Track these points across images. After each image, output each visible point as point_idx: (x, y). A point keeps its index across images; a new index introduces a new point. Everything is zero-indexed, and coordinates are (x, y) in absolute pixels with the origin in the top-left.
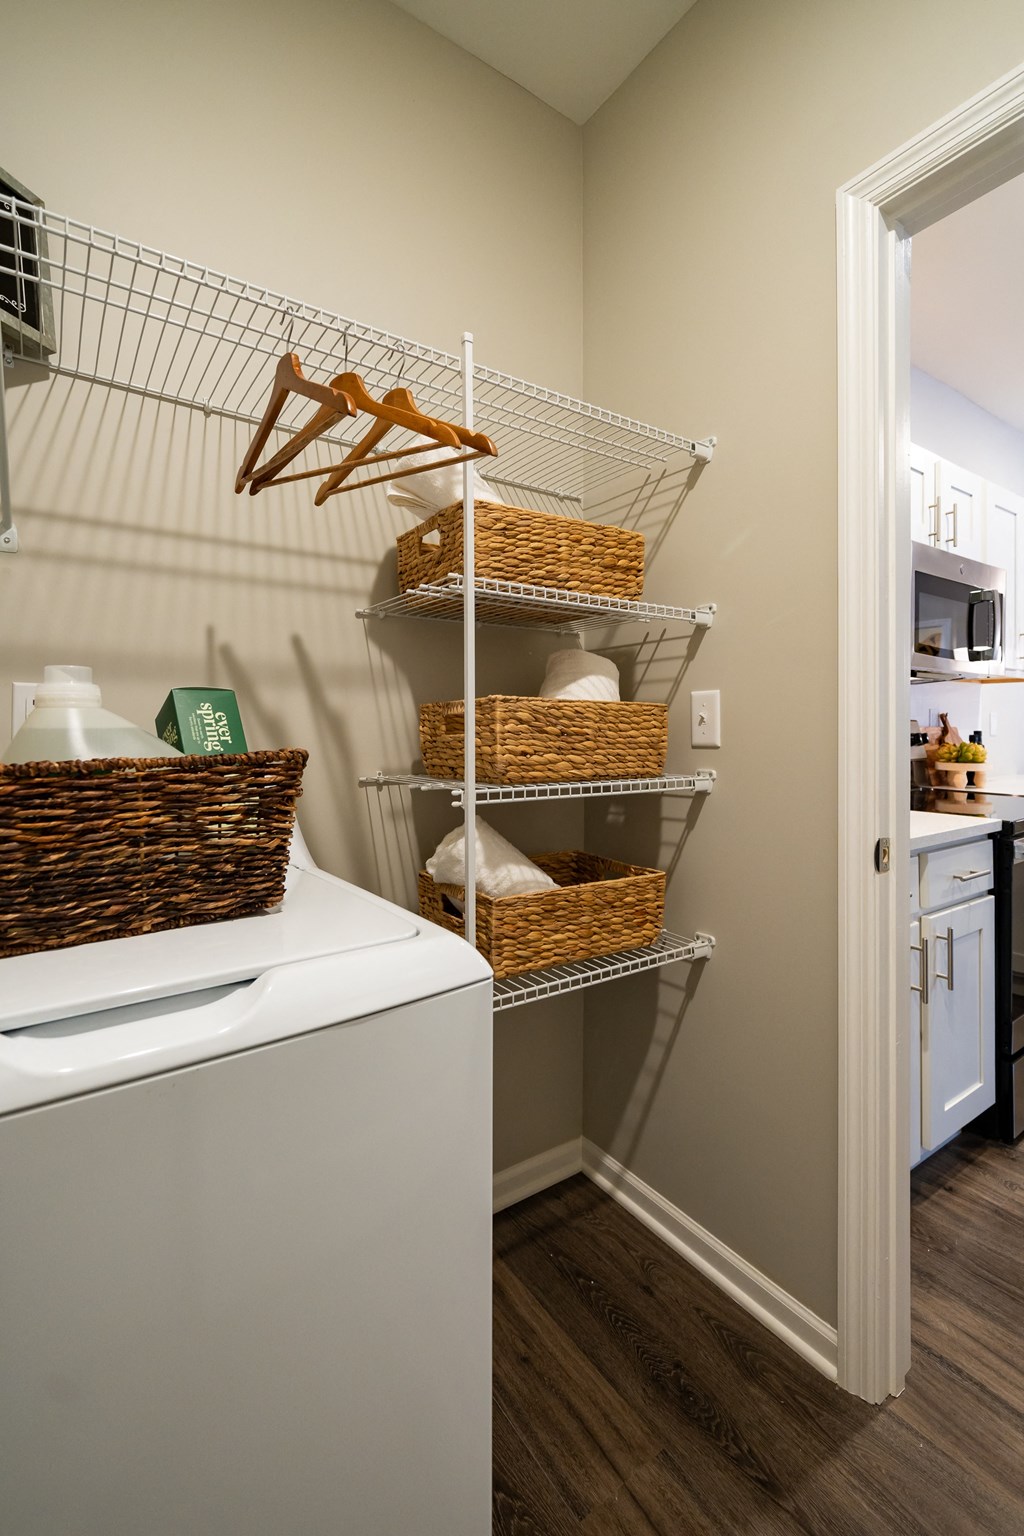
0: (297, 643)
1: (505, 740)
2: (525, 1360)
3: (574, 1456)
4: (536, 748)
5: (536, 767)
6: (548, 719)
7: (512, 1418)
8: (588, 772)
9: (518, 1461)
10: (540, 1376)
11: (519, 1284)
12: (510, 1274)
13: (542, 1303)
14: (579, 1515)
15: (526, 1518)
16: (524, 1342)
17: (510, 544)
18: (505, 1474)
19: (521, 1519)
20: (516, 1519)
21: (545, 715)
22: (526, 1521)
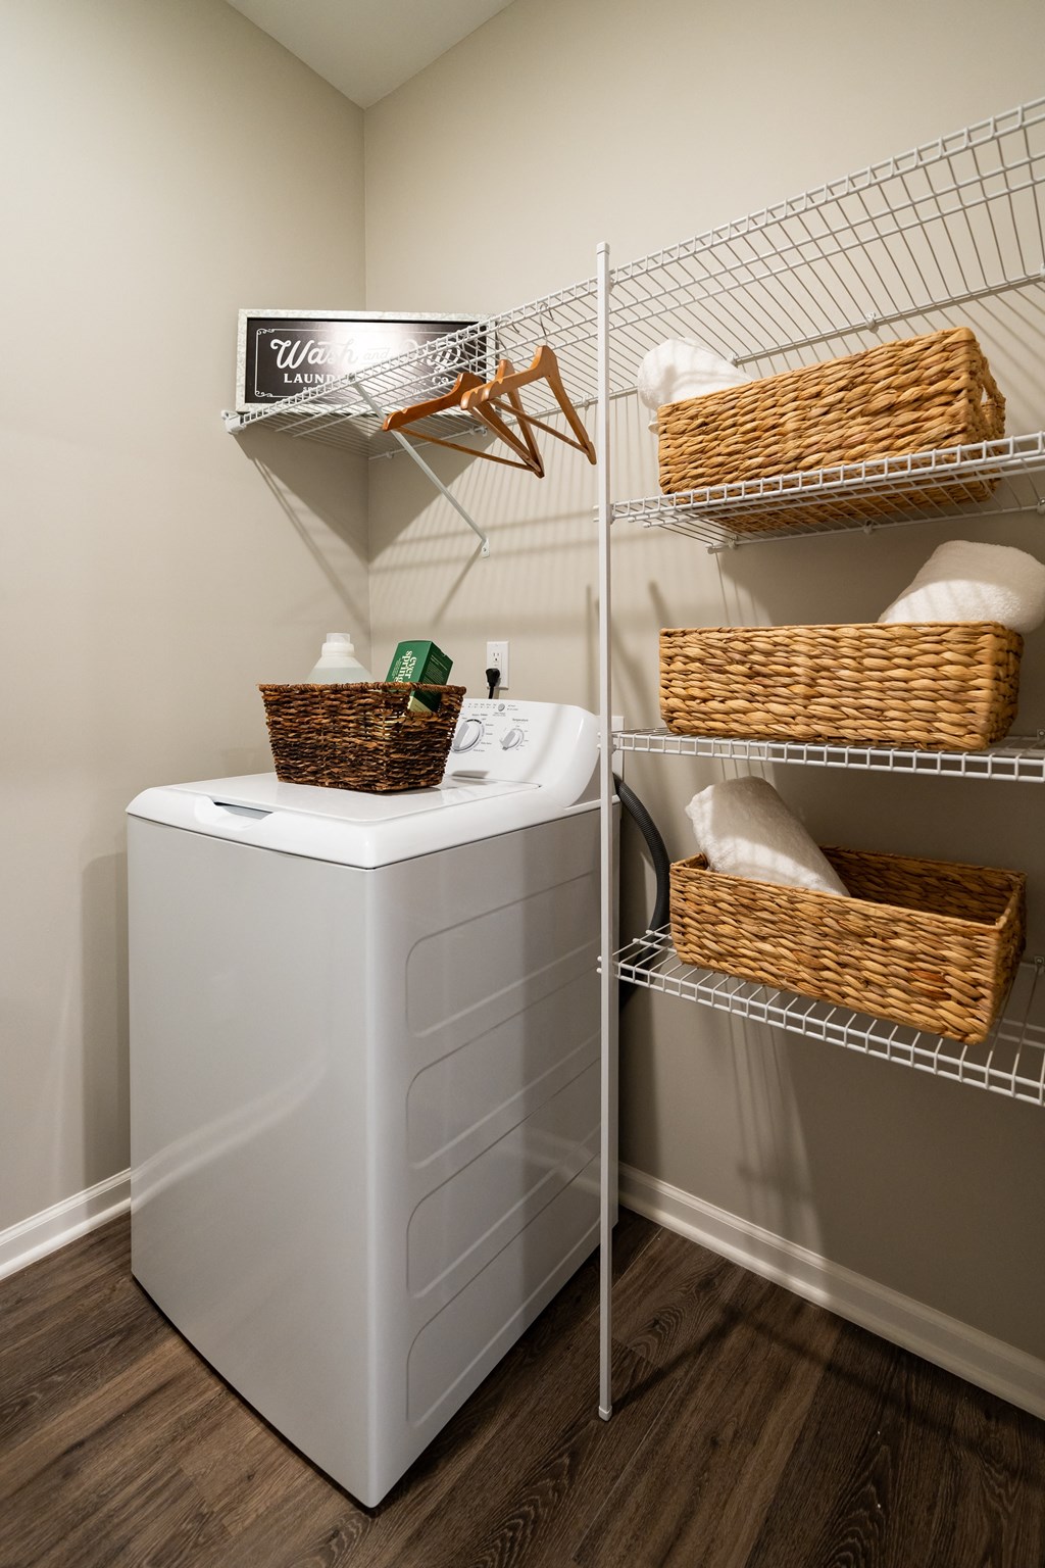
0: (654, 589)
1: (670, 681)
2: (714, 1443)
3: (635, 1537)
4: (712, 692)
5: (714, 716)
6: (729, 654)
7: (643, 1448)
8: (798, 729)
9: (605, 1469)
10: (705, 1468)
11: (807, 1401)
12: (813, 1389)
13: (800, 1441)
14: (578, 1556)
15: (556, 1494)
16: (735, 1435)
17: (711, 441)
18: (587, 1459)
19: (555, 1489)
20: (552, 1484)
21: (725, 650)
22: (553, 1495)
